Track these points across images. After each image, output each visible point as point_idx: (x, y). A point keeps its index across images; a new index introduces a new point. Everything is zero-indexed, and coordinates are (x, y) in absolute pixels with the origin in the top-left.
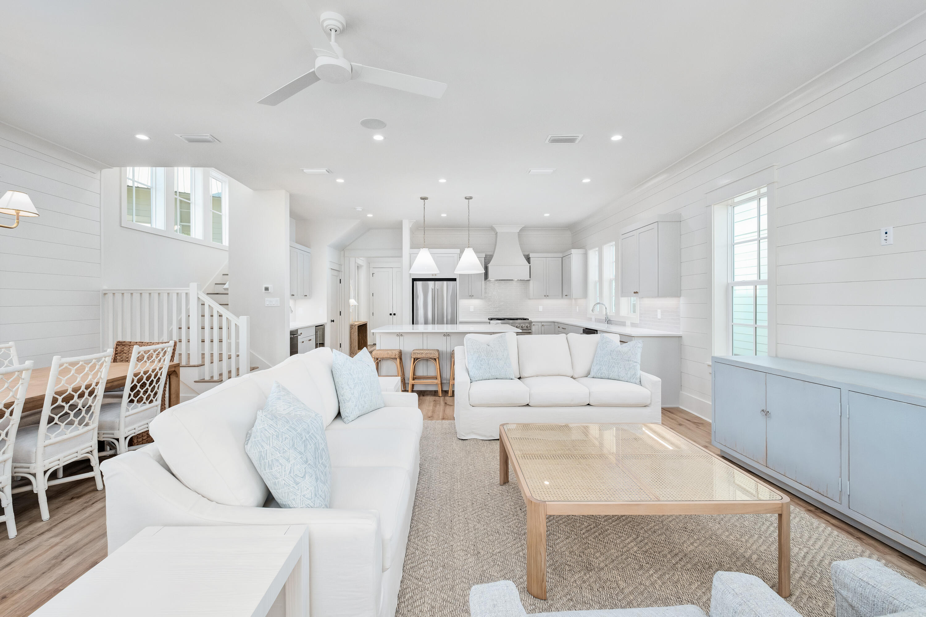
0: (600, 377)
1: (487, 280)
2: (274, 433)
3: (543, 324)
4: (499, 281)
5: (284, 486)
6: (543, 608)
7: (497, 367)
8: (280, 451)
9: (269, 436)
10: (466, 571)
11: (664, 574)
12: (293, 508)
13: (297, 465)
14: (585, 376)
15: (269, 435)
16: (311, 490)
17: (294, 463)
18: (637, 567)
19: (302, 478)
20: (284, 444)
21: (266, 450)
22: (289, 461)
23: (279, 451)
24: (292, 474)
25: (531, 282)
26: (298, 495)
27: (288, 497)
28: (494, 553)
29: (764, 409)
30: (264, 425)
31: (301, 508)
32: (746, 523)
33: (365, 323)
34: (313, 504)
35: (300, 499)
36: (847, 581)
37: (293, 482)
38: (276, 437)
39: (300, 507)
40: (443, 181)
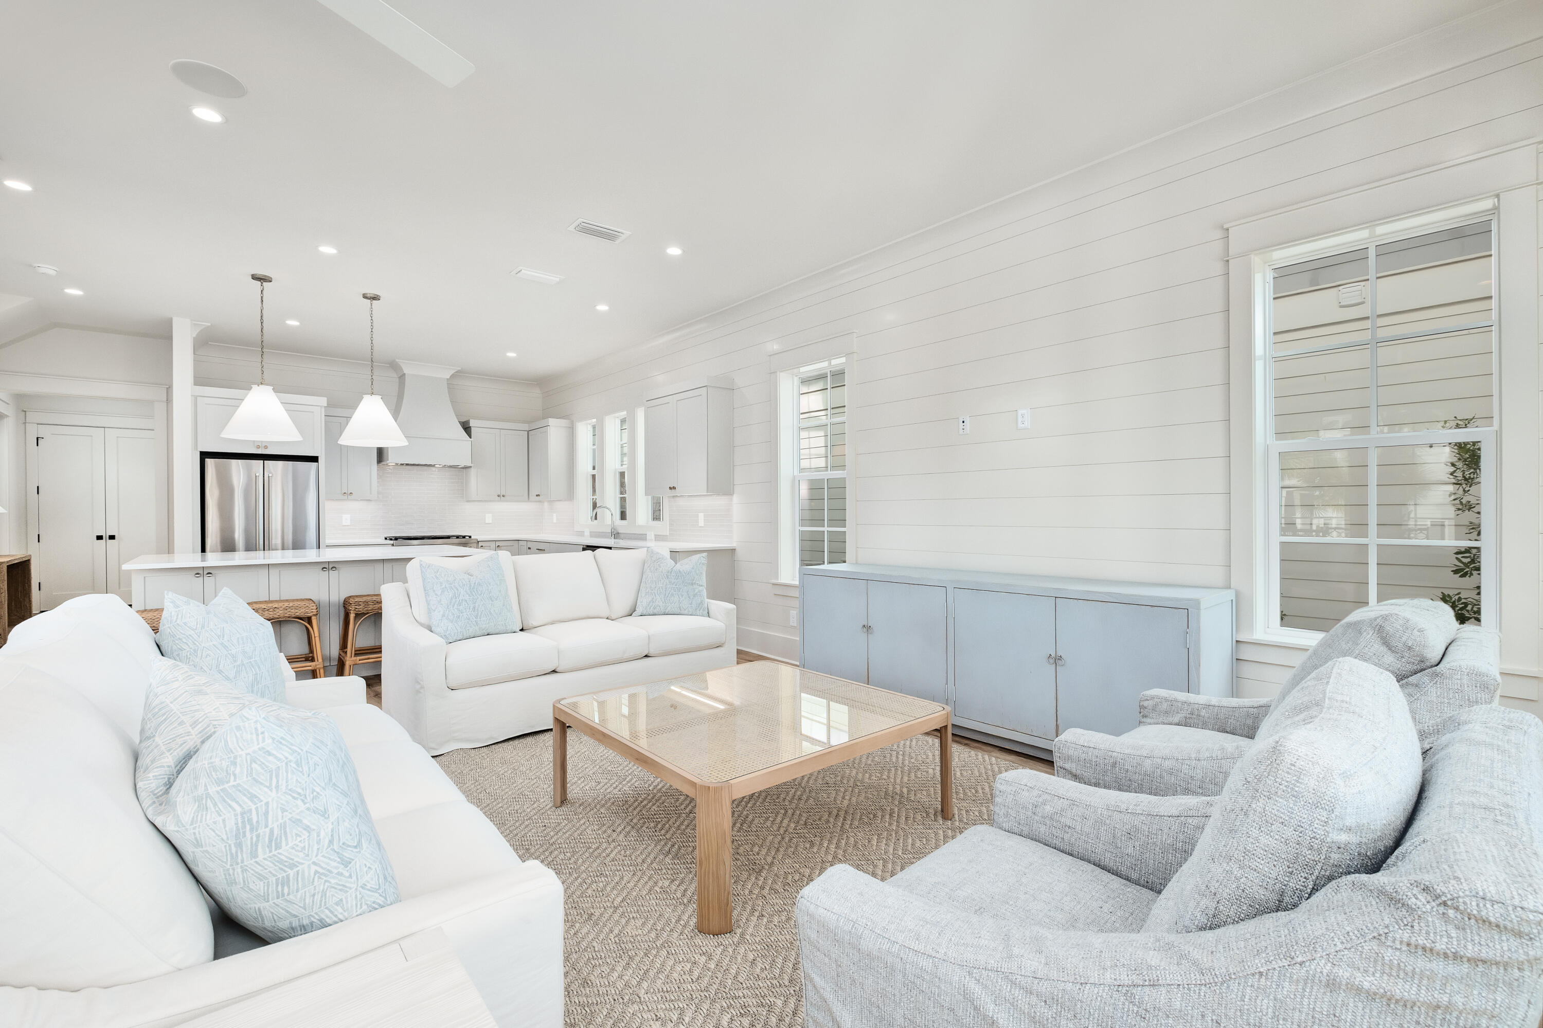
0: (651, 613)
1: (383, 463)
2: (290, 758)
3: (498, 544)
4: (408, 467)
5: (313, 879)
6: (735, 943)
7: (491, 613)
8: (306, 798)
9: (279, 767)
10: (589, 949)
11: (839, 841)
12: (336, 923)
13: (344, 821)
14: (626, 614)
15: (278, 763)
16: (376, 869)
17: (338, 818)
18: (808, 846)
19: (356, 847)
20: (313, 779)
21: (267, 804)
22: (326, 816)
23: (302, 797)
24: (335, 843)
25: (473, 472)
26: (350, 888)
27: (323, 901)
28: (616, 905)
29: (866, 624)
30: (264, 741)
31: (357, 916)
32: (876, 759)
33: (24, 559)
34: (383, 899)
35: (356, 895)
36: (1071, 752)
37: (338, 862)
38: (294, 766)
39: (355, 914)
40: (327, 250)
